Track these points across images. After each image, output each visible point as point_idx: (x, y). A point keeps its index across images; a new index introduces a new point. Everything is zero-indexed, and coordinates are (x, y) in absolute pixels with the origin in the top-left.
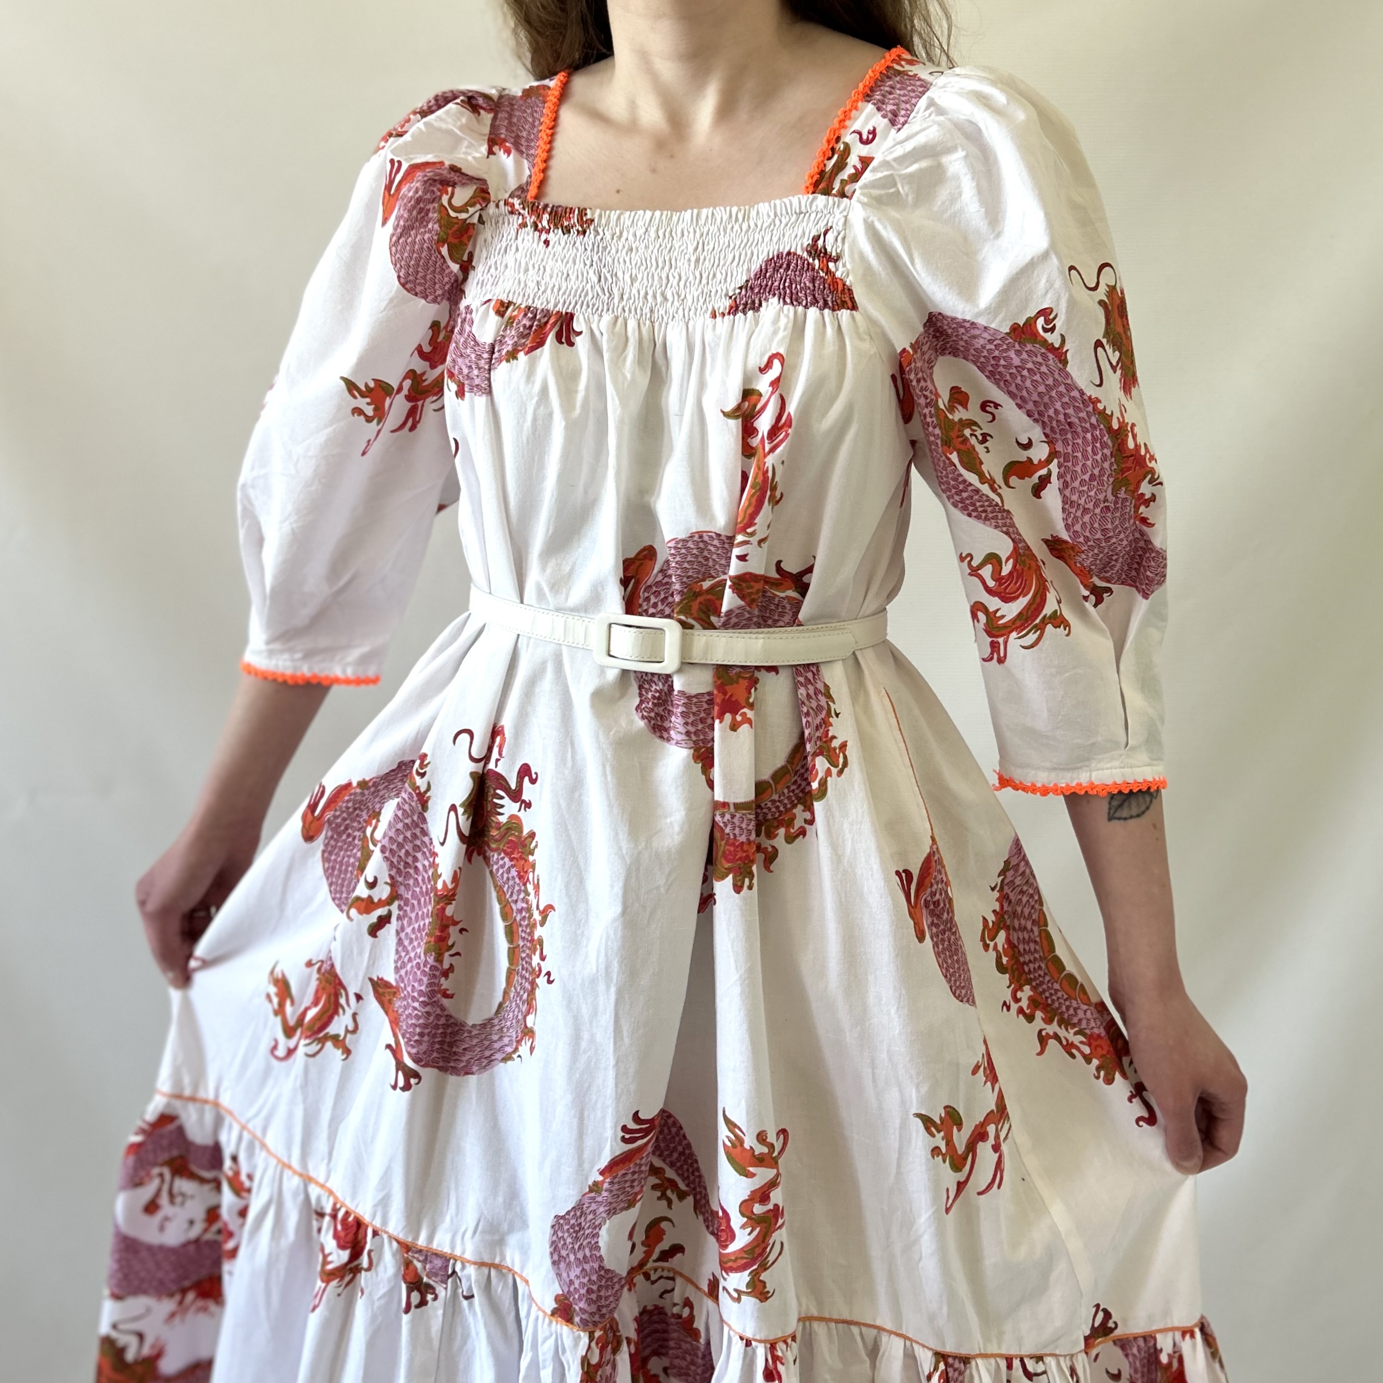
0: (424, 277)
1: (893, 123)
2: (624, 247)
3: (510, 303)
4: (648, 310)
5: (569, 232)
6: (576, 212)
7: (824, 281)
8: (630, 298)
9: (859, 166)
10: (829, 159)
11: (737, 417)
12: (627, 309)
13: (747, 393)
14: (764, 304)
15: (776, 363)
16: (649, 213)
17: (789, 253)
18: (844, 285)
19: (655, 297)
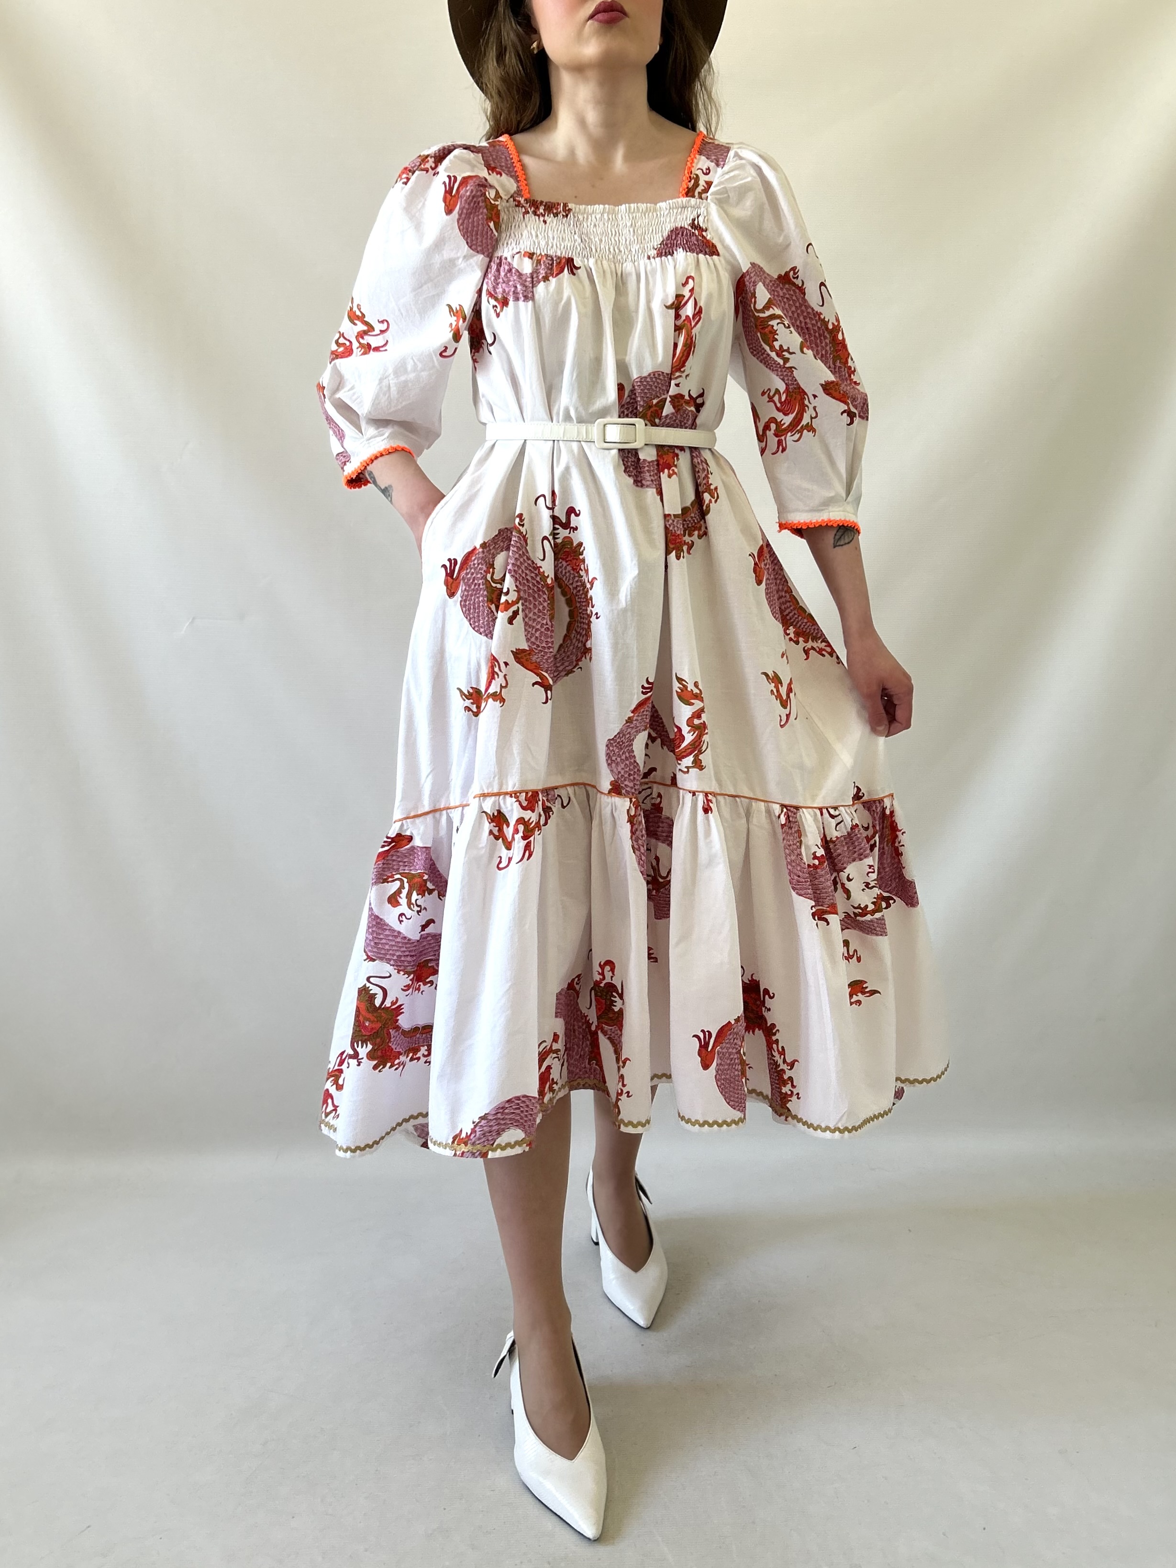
0: (482, 241)
1: (718, 165)
2: (591, 224)
3: (533, 254)
4: (612, 256)
5: (558, 216)
6: (562, 204)
7: (703, 241)
8: (601, 250)
9: (706, 186)
10: (690, 181)
11: (672, 308)
12: (600, 256)
13: (679, 297)
14: (675, 252)
15: (690, 281)
16: (602, 206)
17: (681, 227)
18: (713, 244)
19: (614, 250)
